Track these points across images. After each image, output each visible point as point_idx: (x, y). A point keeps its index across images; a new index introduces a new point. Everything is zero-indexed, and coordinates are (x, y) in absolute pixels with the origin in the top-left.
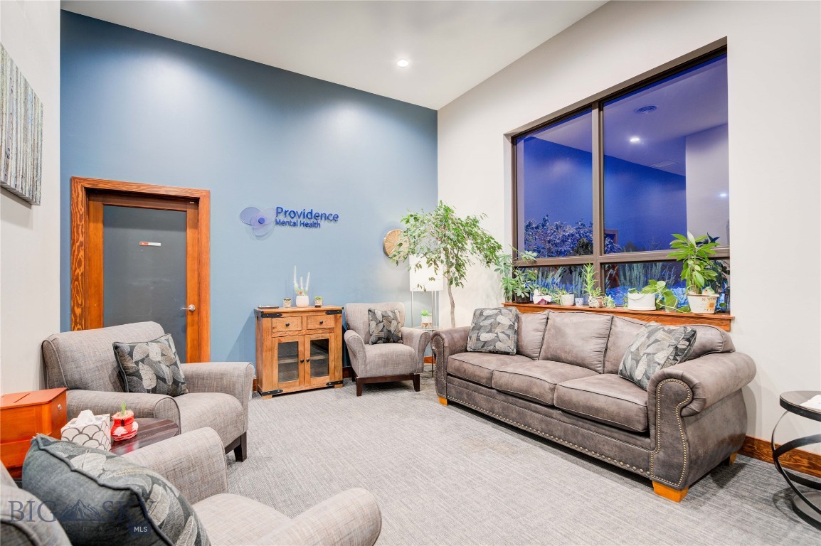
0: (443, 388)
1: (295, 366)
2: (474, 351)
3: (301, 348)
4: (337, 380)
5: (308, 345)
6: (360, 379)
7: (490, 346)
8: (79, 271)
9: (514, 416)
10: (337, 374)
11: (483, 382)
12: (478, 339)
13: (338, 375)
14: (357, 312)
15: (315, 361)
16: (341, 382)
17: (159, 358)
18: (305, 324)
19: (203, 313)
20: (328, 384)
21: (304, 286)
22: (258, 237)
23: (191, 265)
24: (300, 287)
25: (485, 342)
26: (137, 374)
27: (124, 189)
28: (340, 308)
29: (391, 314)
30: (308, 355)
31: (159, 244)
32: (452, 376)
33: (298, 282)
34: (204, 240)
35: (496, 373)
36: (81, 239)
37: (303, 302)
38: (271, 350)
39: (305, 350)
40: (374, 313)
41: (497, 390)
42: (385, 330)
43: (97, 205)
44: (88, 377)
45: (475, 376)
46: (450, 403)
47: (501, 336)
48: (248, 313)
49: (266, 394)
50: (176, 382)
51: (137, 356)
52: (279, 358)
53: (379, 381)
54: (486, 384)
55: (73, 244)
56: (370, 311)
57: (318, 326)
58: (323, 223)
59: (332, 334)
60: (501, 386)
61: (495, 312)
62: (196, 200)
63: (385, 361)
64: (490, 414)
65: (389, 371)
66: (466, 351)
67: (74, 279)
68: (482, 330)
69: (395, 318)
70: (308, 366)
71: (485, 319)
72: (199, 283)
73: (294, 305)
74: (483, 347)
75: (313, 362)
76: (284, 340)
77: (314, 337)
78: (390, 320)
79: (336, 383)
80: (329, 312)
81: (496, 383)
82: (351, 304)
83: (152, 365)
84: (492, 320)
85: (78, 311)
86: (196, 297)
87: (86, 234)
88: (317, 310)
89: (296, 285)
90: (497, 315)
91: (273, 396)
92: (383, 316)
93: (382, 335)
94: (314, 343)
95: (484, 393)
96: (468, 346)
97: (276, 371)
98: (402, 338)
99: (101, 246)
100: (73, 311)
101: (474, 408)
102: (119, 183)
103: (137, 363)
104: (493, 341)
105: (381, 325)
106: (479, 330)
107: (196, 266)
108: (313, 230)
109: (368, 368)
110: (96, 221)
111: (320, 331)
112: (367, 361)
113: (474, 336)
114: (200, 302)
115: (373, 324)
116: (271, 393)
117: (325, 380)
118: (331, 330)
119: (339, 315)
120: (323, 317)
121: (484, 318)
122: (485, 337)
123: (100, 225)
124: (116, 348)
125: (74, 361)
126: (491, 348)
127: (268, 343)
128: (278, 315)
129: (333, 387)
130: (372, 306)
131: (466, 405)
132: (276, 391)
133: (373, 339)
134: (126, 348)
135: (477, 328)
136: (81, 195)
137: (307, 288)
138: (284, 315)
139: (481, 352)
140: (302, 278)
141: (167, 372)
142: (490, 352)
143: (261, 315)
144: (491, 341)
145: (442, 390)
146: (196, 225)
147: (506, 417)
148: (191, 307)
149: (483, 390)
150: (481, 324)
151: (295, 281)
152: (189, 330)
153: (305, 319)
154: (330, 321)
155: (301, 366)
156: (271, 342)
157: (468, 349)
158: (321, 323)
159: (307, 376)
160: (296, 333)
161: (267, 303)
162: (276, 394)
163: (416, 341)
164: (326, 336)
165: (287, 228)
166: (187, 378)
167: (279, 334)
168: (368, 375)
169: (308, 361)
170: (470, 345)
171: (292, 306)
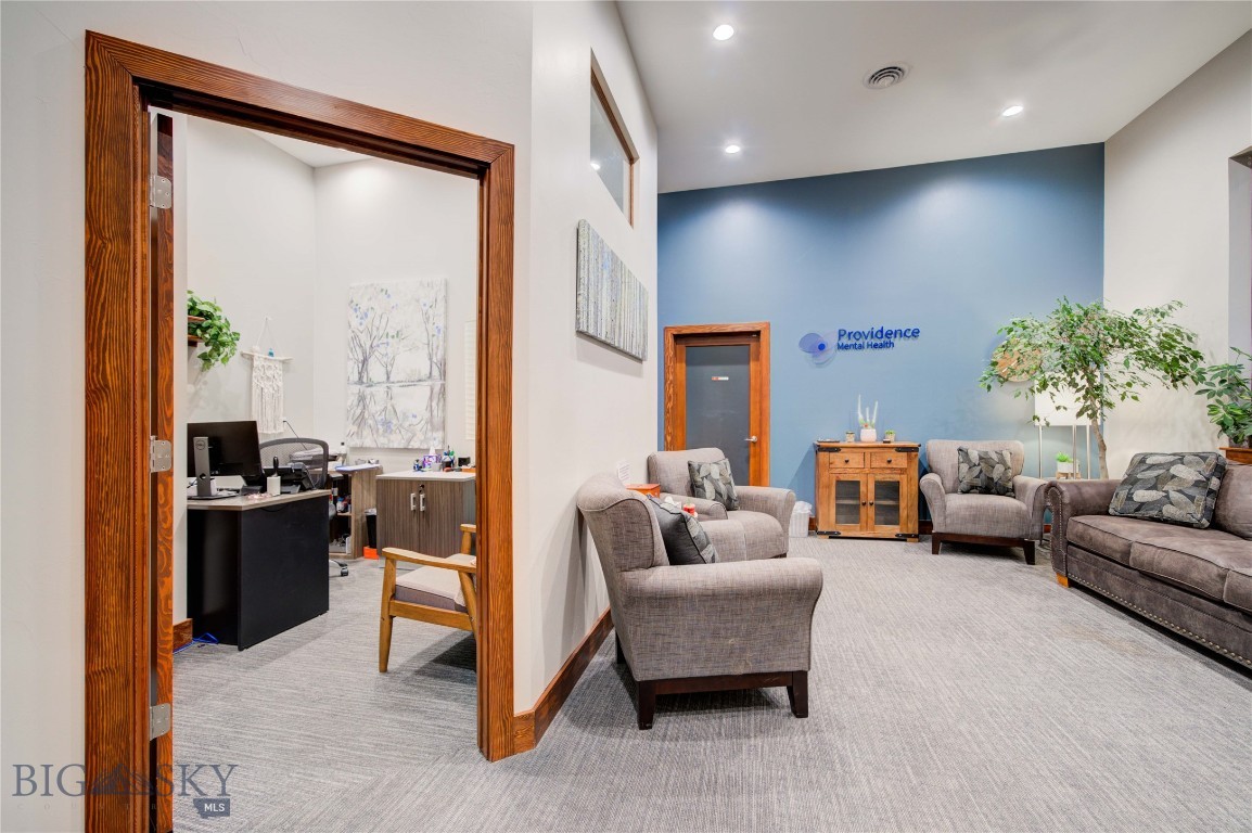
0: (1061, 561)
1: (856, 509)
2: (1122, 515)
3: (862, 489)
4: (910, 532)
5: (872, 487)
6: (937, 533)
7: (1152, 509)
8: (670, 405)
9: (1164, 612)
10: (910, 526)
11: (1117, 557)
12: (1129, 498)
13: (913, 527)
14: (943, 452)
15: (880, 505)
16: (916, 536)
17: (718, 477)
18: (868, 462)
19: (764, 445)
20: (897, 535)
21: (871, 418)
22: (819, 365)
23: (754, 397)
24: (865, 419)
25: (1142, 504)
26: (702, 487)
27: (700, 331)
28: (916, 445)
29: (994, 456)
30: (871, 497)
31: (727, 379)
32: (1074, 545)
33: (863, 413)
34: (764, 372)
35: (1136, 546)
36: (671, 378)
37: (869, 436)
38: (829, 487)
39: (868, 491)
40: (967, 453)
41: (1140, 572)
42: (982, 476)
43: (682, 347)
44: (673, 485)
45: (1105, 547)
46: (1072, 584)
47: (1174, 495)
48: (806, 447)
49: (821, 533)
50: (729, 498)
51: (703, 473)
52: (837, 498)
53: (965, 540)
54: (1121, 560)
55: (665, 383)
56: (960, 450)
57: (885, 465)
58: (898, 342)
59: (904, 477)
60: (1142, 566)
61: (1172, 458)
62: (758, 333)
63: (975, 516)
64: (1129, 606)
65: (981, 530)
66: (1107, 514)
67: (667, 412)
68: (1139, 484)
69: (1002, 461)
70: (871, 511)
71: (1147, 469)
72: (761, 414)
73: (858, 439)
74: (1137, 510)
75: (878, 507)
76: (842, 478)
77: (880, 478)
78: (993, 463)
79: (909, 536)
80: (900, 449)
81: (1134, 559)
82: (937, 441)
83: (713, 482)
84: (1161, 471)
85: (669, 438)
86: (758, 429)
87: (674, 373)
88: (886, 447)
89: (861, 417)
90: (1172, 463)
91: (830, 537)
92: (981, 458)
93: (978, 482)
94: (879, 485)
95: (1119, 573)
96: (1111, 506)
97: (833, 511)
98: (1013, 490)
99: (684, 383)
100: (666, 439)
101: (1106, 594)
102: (697, 327)
103: (702, 478)
104: (1158, 504)
105: (977, 469)
106: (1132, 484)
107: (758, 399)
108: (884, 351)
109: (948, 521)
110: (681, 362)
111: (888, 471)
112: (948, 512)
113: (1123, 494)
114: (760, 435)
115: (964, 467)
116: (828, 533)
117: (893, 530)
118: (902, 471)
119: (913, 454)
120: (892, 455)
121: (1145, 468)
122: (1141, 495)
123: (684, 365)
124: (689, 465)
125: (665, 472)
126: (1154, 513)
127: (824, 480)
128: (836, 450)
129: (905, 540)
130: (965, 444)
131: (1095, 588)
132: (833, 533)
133: (963, 486)
134: (696, 466)
135: (1131, 481)
136: (671, 340)
137: (874, 421)
138: (843, 450)
139: (1135, 518)
140: (867, 409)
141: (723, 489)
142: (1152, 519)
143: (820, 449)
144: (1154, 503)
145: (1061, 565)
146: (758, 358)
147: (1153, 612)
148: (754, 438)
149: (1118, 570)
150: (1139, 476)
151: (859, 413)
152: (752, 460)
153: (868, 456)
154: (901, 460)
155: (863, 510)
156: (828, 478)
157: (1111, 511)
158: (889, 462)
159: (871, 523)
160: (858, 471)
161: (827, 436)
162: (833, 536)
163: (1030, 495)
164: (896, 477)
165: (851, 352)
166: (738, 497)
167: (837, 471)
168: (950, 530)
169: (871, 504)
170: (1115, 505)
171: (856, 440)
